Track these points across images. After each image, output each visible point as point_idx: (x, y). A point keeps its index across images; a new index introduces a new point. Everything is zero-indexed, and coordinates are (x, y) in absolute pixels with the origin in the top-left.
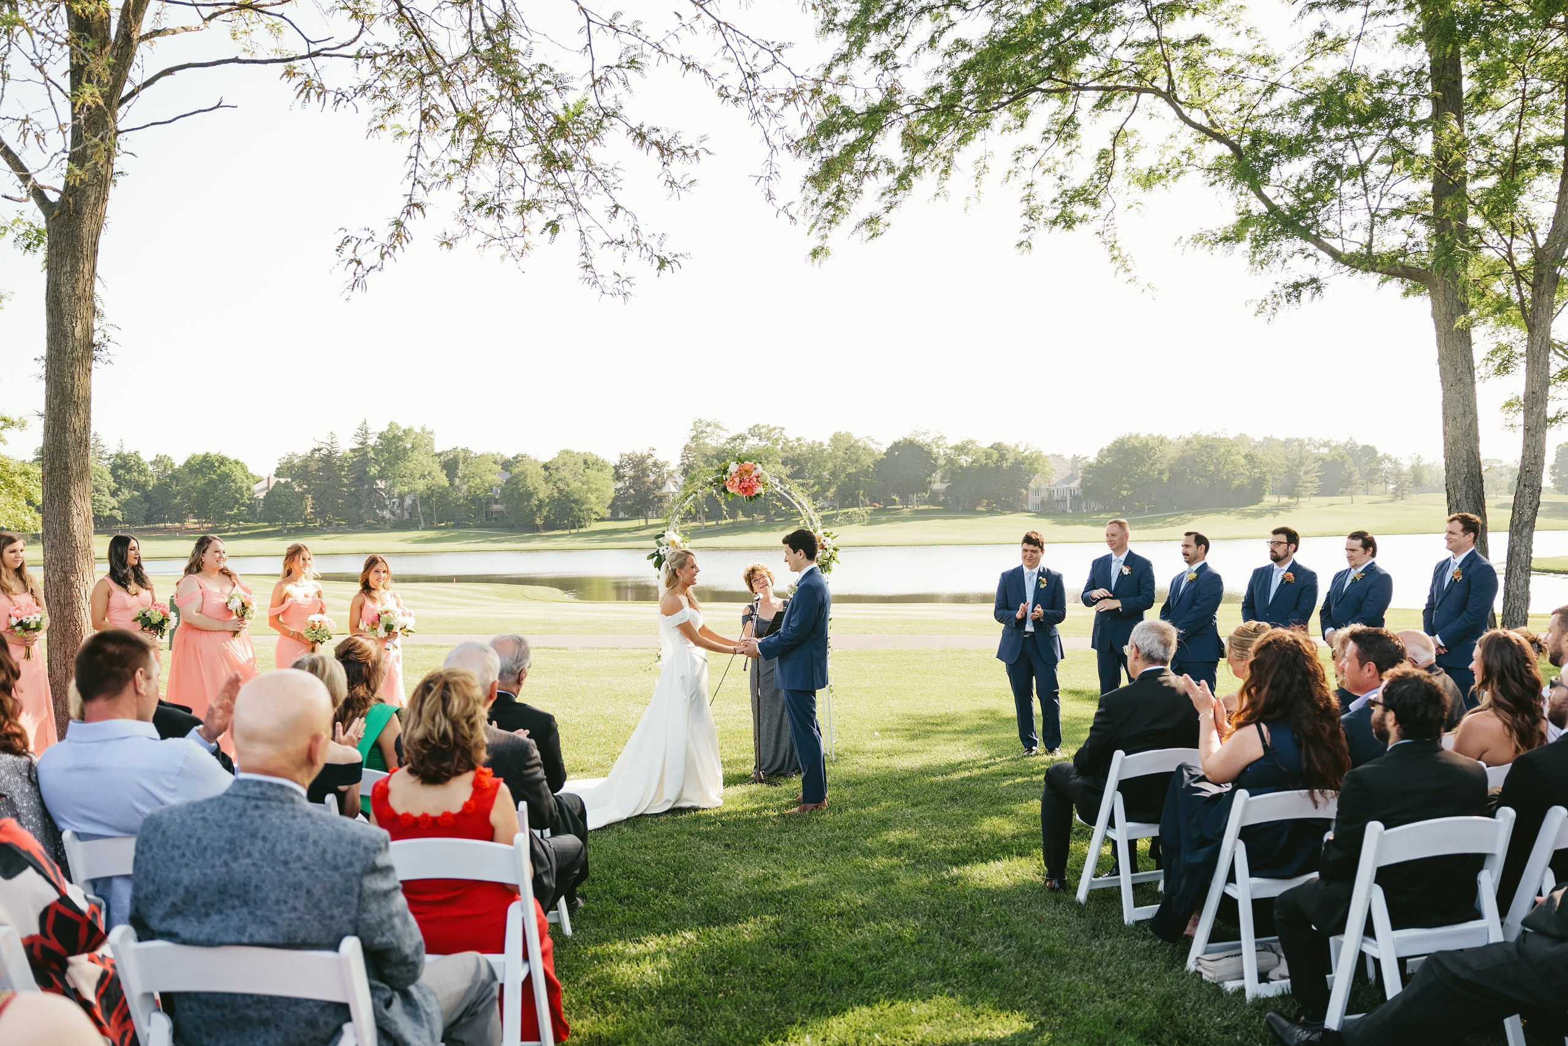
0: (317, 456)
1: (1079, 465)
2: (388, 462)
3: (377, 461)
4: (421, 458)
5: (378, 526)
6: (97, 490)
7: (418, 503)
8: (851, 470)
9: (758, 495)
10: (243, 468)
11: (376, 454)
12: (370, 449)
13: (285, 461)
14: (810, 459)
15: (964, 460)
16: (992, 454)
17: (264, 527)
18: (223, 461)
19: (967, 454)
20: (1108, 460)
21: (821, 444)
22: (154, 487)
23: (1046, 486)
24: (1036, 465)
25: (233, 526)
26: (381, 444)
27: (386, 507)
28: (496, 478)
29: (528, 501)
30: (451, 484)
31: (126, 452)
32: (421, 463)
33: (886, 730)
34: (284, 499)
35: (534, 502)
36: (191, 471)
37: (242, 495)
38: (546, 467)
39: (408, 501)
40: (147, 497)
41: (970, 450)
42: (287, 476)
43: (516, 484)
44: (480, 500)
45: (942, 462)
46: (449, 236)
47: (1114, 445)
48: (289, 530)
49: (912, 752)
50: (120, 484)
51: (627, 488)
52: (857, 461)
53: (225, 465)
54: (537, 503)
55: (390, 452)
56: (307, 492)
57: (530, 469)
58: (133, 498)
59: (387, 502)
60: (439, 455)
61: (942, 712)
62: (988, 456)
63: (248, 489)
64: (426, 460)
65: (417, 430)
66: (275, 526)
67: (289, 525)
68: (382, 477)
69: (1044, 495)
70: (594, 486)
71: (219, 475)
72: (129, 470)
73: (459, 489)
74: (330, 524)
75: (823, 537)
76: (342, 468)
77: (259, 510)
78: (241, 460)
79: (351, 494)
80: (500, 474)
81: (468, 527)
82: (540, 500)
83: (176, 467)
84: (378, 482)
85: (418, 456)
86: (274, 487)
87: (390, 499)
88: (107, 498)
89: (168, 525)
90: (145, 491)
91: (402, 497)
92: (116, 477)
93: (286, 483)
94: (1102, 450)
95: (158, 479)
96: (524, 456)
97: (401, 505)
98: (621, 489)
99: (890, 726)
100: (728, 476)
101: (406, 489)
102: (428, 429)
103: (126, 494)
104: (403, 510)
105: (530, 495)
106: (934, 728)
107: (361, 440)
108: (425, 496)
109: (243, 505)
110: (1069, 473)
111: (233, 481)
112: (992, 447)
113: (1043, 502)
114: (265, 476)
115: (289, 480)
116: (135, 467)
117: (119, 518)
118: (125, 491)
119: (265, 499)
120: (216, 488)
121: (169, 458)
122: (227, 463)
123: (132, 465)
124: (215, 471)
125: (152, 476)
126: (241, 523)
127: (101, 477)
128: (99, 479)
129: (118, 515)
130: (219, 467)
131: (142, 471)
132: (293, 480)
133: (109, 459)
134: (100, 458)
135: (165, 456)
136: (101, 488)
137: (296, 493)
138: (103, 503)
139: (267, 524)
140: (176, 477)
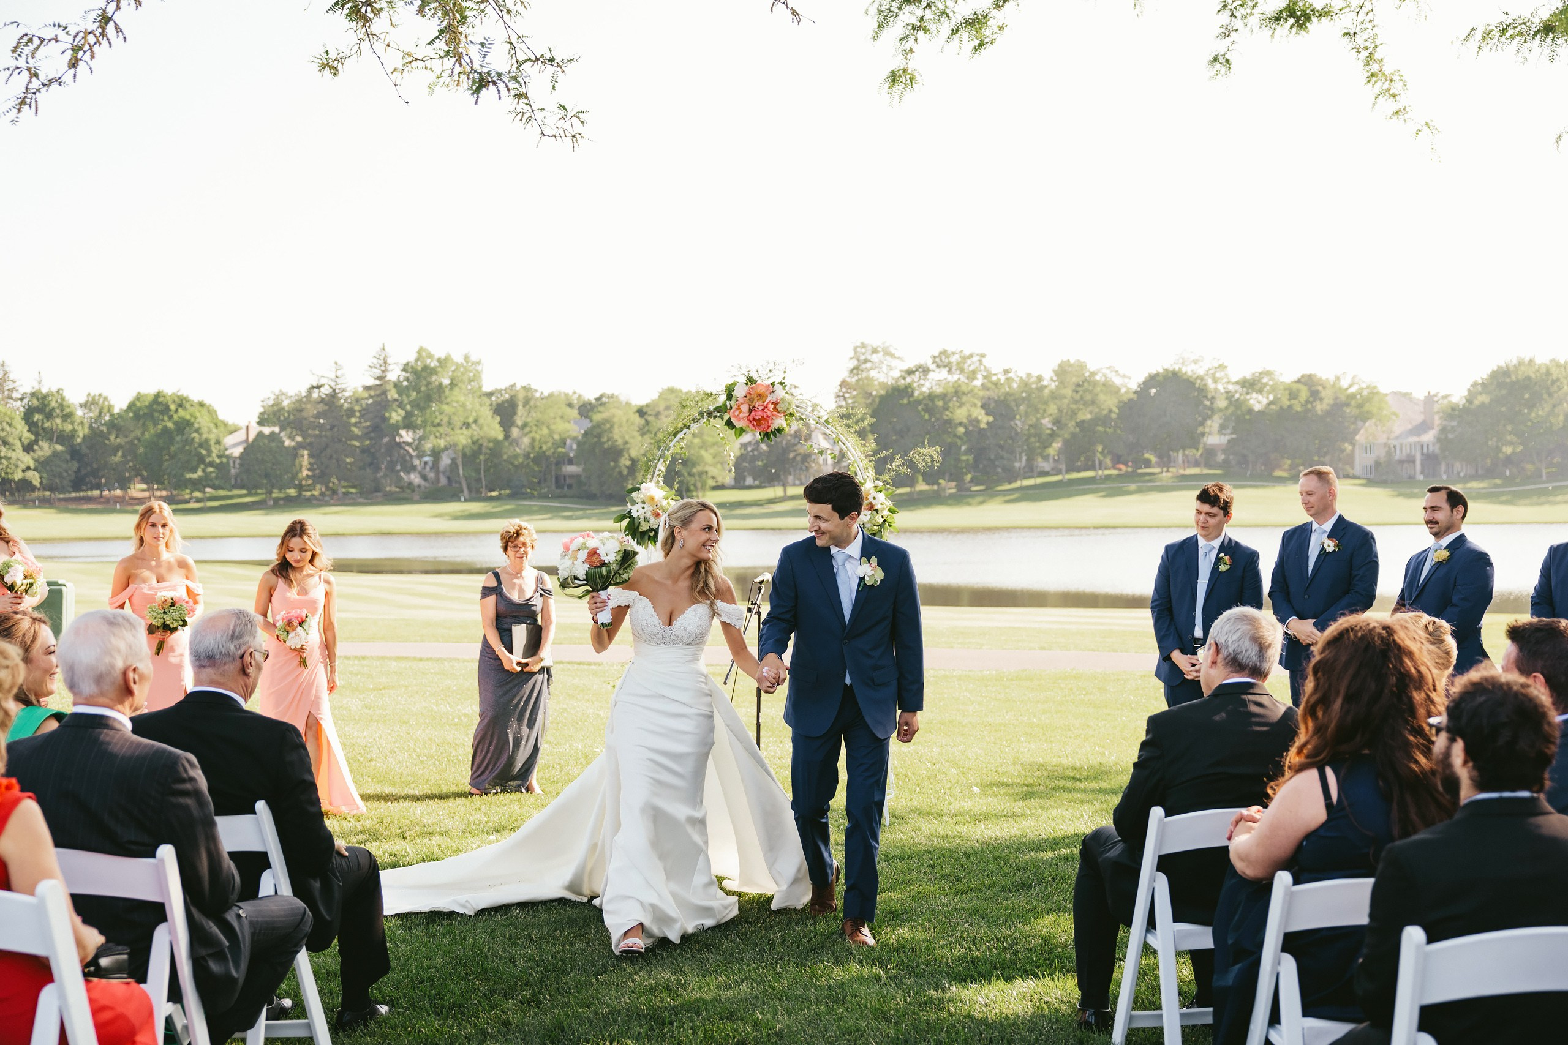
0: (315, 394)
1: (1436, 408)
2: (415, 405)
3: (401, 405)
4: (462, 399)
5: (404, 495)
7: (459, 462)
8: (1085, 415)
9: (779, 430)
10: (211, 412)
11: (400, 394)
12: (390, 387)
13: (271, 402)
14: (1024, 399)
15: (1258, 402)
16: (1299, 391)
17: (241, 496)
18: (182, 402)
19: (1260, 391)
20: (1484, 399)
21: (1040, 378)
22: (84, 438)
23: (1382, 439)
24: (1367, 407)
25: (197, 494)
26: (407, 379)
27: (414, 468)
28: (573, 428)
29: (616, 461)
30: (507, 436)
31: (44, 391)
32: (463, 406)
33: (992, 785)
34: (269, 456)
35: (625, 462)
36: (137, 417)
37: (209, 451)
38: (641, 412)
39: (445, 461)
40: (75, 453)
41: (1266, 385)
42: (274, 424)
43: (599, 436)
44: (548, 458)
45: (1222, 403)
46: (332, 55)
47: (1494, 375)
48: (276, 501)
49: (1014, 815)
50: (37, 434)
51: (757, 443)
52: (1093, 402)
53: (185, 409)
54: (628, 463)
55: (419, 392)
56: (300, 446)
57: (618, 415)
58: (55, 454)
59: (416, 462)
60: (490, 395)
61: (1094, 761)
62: (1293, 395)
63: (218, 442)
64: (470, 402)
65: (458, 358)
66: (256, 494)
67: (276, 494)
68: (409, 425)
69: (1382, 453)
70: (710, 440)
71: (176, 423)
72: (49, 416)
73: (516, 442)
74: (334, 492)
75: (873, 493)
76: (351, 412)
77: (233, 472)
78: (207, 401)
79: (364, 450)
80: (576, 422)
81: (531, 497)
82: (632, 459)
83: (116, 410)
84: (403, 432)
85: (458, 396)
86: (255, 440)
87: (419, 457)
88: (18, 454)
89: (106, 492)
90: (72, 446)
91: (436, 454)
92: (32, 426)
93: (273, 433)
94: (1475, 384)
95: (91, 427)
96: (612, 396)
97: (435, 466)
98: (749, 443)
99: (1005, 779)
100: (733, 403)
101: (442, 443)
102: (473, 358)
103: (45, 449)
104: (437, 472)
105: (616, 453)
106: (1069, 784)
107: (378, 372)
108: (468, 451)
109: (211, 464)
110: (1419, 418)
111: (197, 431)
112: (1299, 381)
113: (1378, 464)
114: (243, 424)
115: (277, 429)
116: (58, 411)
117: (36, 483)
118: (45, 445)
119: (242, 456)
120: (171, 441)
121: (105, 399)
122: (188, 406)
123: (53, 409)
124: (171, 417)
125: (82, 423)
126: (208, 490)
127: (10, 425)
128: (8, 428)
129: (35, 478)
130: (176, 411)
131: (68, 416)
132: (282, 429)
133: (21, 399)
134: (10, 398)
135: (100, 395)
136: (10, 440)
137: (287, 448)
138: (13, 461)
139: (244, 492)
140: (116, 425)
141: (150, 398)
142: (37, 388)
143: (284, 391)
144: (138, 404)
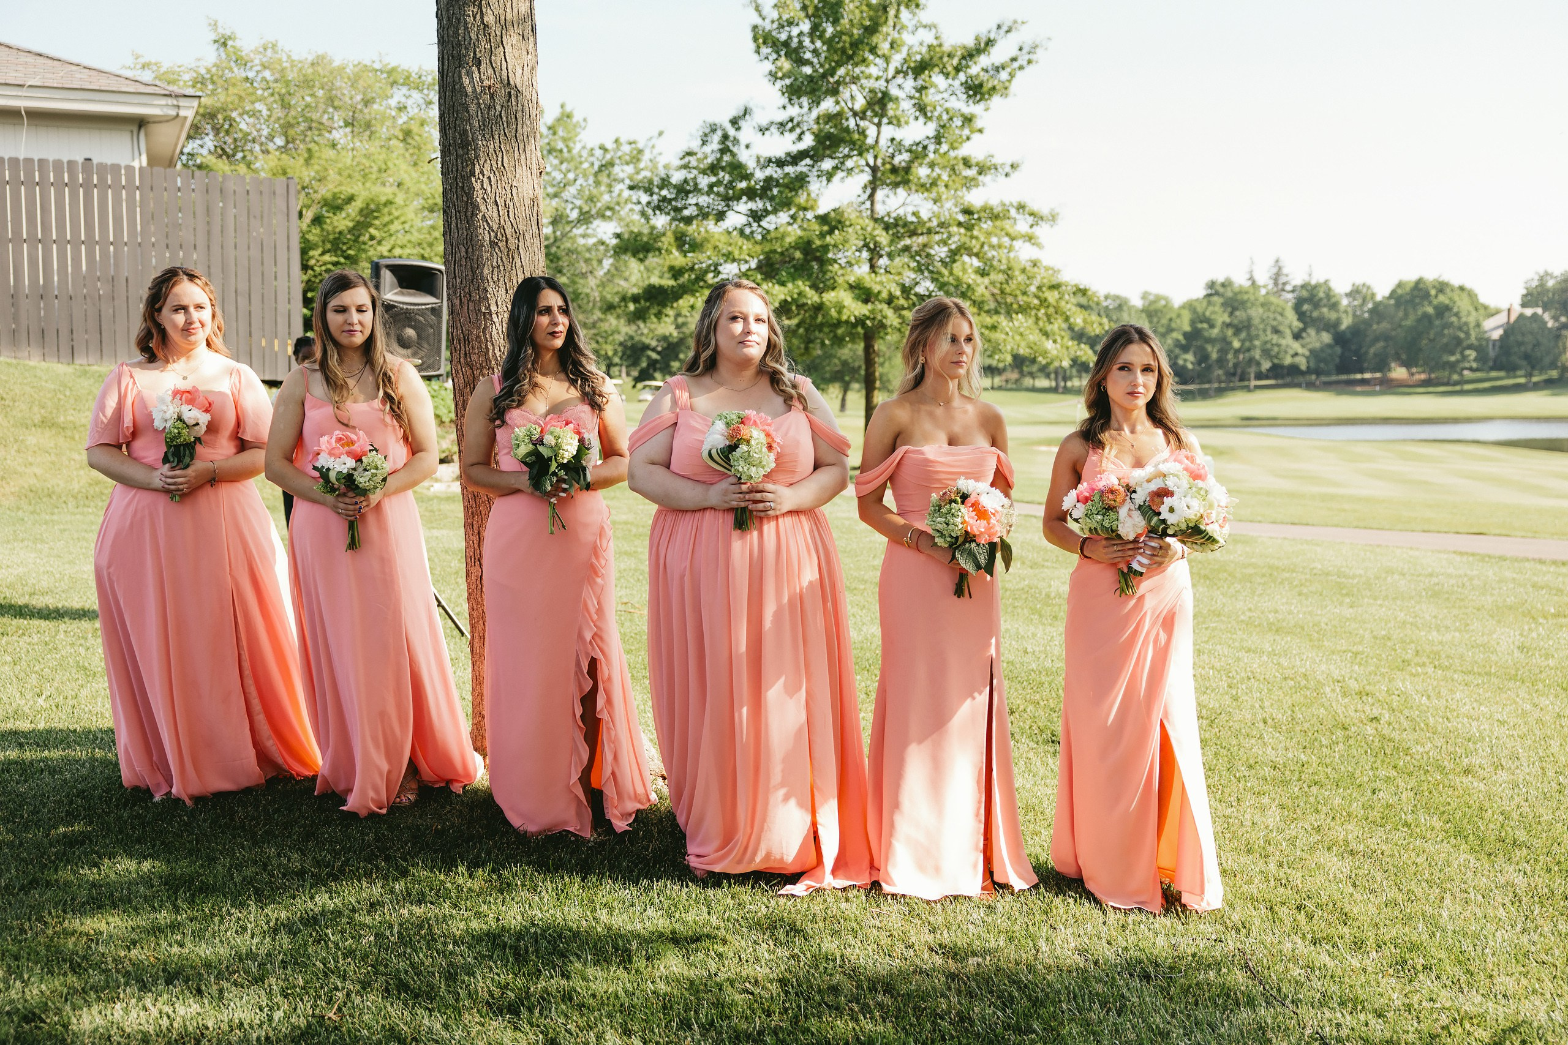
6: (1276, 331)
10: (1472, 295)
13: (1535, 283)
17: (1501, 378)
18: (1442, 287)
22: (1348, 327)
25: (1454, 377)
31: (1313, 282)
34: (1529, 338)
36: (1398, 304)
37: (1467, 334)
40: (1340, 339)
42: (1537, 306)
48: (1537, 383)
50: (1304, 323)
53: (1445, 294)
56: (1564, 326)
58: (1322, 341)
63: (1478, 325)
66: (1516, 377)
67: (1537, 376)
71: (1436, 308)
72: (1317, 305)
77: (1492, 354)
78: (1468, 285)
83: (1379, 298)
86: (1516, 322)
88: (1288, 341)
89: (1367, 376)
90: (1337, 333)
92: (1301, 316)
93: (1535, 315)
95: (1354, 315)
103: (1312, 336)
109: (1470, 347)
111: (1457, 315)
114: (1505, 306)
115: (1539, 311)
116: (1325, 301)
117: (1303, 367)
118: (1312, 332)
119: (1502, 338)
120: (1430, 322)
121: (1369, 288)
122: (1448, 290)
123: (1321, 299)
124: (1430, 303)
125: (1346, 312)
126: (1466, 372)
127: (1282, 315)
128: (1279, 318)
129: (1303, 364)
130: (1436, 296)
131: (1334, 306)
132: (1545, 309)
133: (1293, 291)
134: (1283, 290)
135: (1364, 285)
136: (1281, 328)
137: (1550, 330)
138: (1283, 348)
139: (1502, 374)
140: (1378, 311)
141: (1412, 285)
142: (1306, 278)
143: (1550, 271)
144: (1399, 291)
